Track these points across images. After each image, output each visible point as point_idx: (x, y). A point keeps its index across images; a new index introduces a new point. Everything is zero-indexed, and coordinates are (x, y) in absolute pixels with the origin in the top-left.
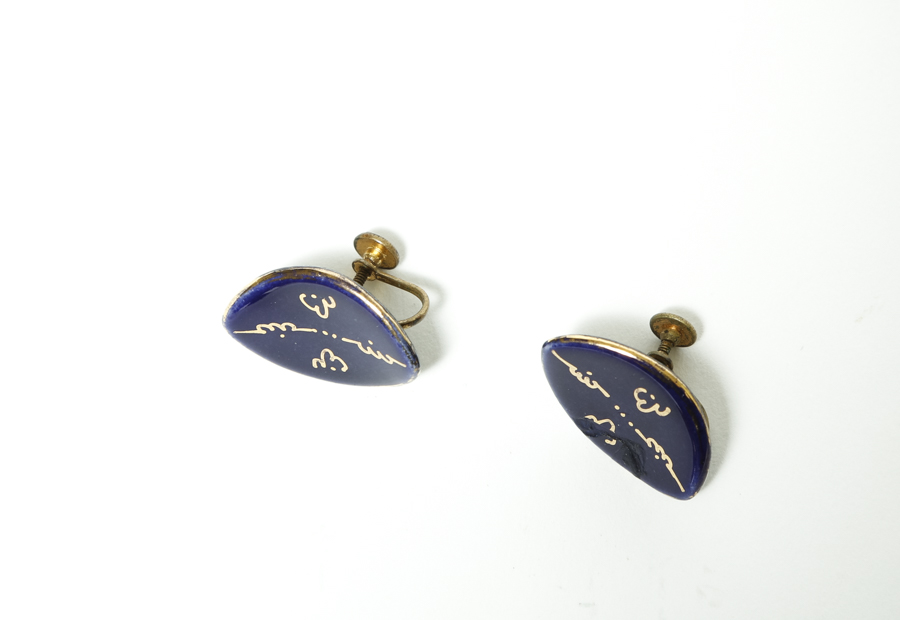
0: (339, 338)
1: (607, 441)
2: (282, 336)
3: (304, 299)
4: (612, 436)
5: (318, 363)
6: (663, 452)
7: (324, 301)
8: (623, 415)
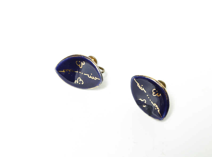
0: (83, 74)
1: (144, 106)
2: (69, 73)
3: (77, 62)
4: (145, 104)
5: (76, 82)
6: (157, 107)
7: (82, 63)
8: (149, 98)
